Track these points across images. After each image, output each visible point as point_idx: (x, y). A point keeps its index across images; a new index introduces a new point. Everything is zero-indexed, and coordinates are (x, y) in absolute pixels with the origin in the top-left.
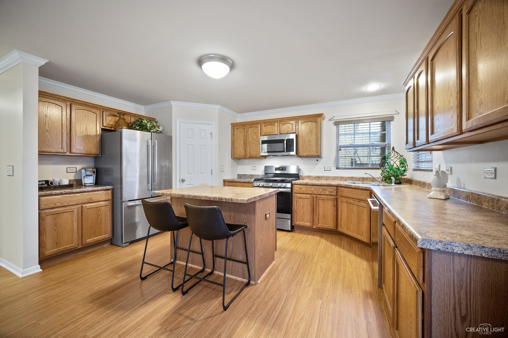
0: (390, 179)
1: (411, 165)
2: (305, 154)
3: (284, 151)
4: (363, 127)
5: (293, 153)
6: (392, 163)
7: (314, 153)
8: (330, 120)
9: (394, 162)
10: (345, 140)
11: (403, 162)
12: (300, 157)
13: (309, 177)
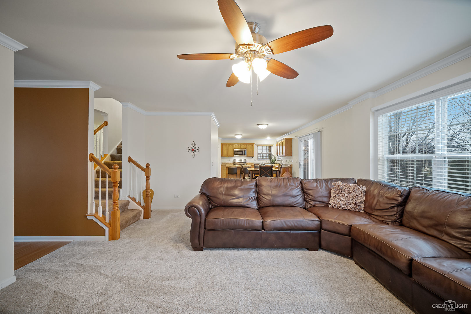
0: (272, 163)
1: (277, 159)
2: (249, 156)
3: (243, 154)
4: (264, 148)
5: (246, 155)
6: (272, 158)
7: (252, 155)
8: (256, 145)
9: (273, 158)
10: (260, 151)
11: (275, 158)
12: (248, 156)
13: (249, 163)
